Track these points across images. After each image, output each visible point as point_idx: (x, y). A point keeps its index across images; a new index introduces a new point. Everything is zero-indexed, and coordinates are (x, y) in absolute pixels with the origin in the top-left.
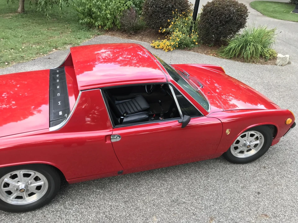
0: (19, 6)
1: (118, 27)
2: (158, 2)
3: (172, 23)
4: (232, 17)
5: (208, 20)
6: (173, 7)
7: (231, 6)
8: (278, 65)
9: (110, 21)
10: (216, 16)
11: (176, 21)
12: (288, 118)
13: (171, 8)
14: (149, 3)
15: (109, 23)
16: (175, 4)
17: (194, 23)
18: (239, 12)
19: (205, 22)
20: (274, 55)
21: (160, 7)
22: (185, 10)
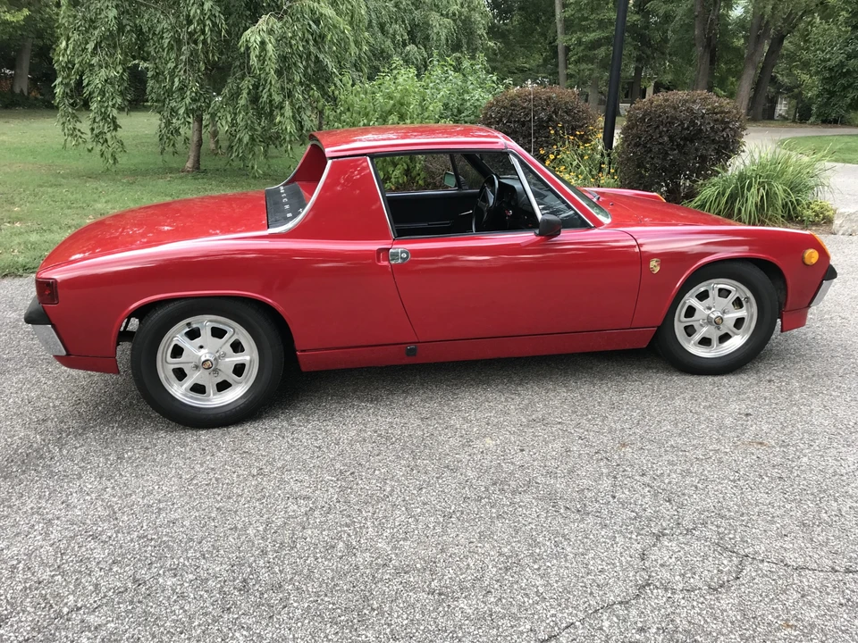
0: (189, 157)
1: (420, 182)
2: (514, 110)
3: (552, 157)
4: (701, 125)
5: (640, 138)
6: (550, 119)
7: (694, 102)
8: (841, 232)
9: (398, 166)
10: (658, 127)
11: (560, 151)
12: (808, 249)
13: (547, 122)
14: (491, 115)
15: (397, 172)
16: (555, 112)
17: (609, 155)
18: (716, 113)
19: (633, 143)
20: (827, 214)
21: (518, 121)
22: (582, 126)
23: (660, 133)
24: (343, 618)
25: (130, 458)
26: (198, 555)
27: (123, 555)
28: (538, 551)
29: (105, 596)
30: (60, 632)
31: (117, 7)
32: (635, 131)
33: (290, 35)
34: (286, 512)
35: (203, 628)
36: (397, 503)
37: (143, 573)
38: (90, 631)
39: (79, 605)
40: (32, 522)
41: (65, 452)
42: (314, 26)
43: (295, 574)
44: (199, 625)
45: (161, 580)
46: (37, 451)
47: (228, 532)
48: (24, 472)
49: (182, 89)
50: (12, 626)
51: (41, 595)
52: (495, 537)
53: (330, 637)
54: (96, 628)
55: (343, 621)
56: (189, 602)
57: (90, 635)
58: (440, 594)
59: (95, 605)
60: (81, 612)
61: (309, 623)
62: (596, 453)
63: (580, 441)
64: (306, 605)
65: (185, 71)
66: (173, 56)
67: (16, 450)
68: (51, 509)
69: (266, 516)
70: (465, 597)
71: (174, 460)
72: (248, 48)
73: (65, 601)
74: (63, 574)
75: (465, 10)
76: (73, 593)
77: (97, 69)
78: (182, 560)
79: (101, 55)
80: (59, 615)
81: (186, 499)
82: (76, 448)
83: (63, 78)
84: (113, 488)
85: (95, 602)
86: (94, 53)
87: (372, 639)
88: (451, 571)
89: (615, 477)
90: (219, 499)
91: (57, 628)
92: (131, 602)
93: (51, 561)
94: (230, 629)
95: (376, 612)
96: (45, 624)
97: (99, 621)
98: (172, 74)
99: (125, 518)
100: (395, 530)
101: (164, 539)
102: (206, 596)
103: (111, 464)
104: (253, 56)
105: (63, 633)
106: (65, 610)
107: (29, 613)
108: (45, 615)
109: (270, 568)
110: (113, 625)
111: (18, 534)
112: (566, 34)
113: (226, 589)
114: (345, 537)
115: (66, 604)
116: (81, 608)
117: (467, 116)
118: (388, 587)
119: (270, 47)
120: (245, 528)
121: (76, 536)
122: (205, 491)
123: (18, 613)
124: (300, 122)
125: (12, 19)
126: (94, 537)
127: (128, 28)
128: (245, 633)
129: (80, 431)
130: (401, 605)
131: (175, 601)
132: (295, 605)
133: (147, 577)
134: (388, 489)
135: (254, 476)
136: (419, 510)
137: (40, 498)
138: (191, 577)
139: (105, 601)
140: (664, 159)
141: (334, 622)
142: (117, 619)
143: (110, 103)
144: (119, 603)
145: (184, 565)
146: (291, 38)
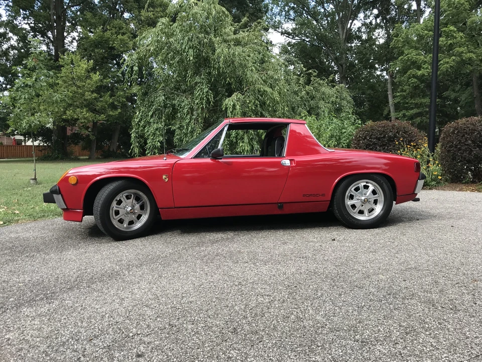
2: (373, 132)
5: (453, 143)
6: (395, 136)
13: (394, 138)
17: (432, 156)
22: (415, 140)
23: (466, 139)
24: (298, 349)
25: (165, 277)
26: (206, 316)
27: (163, 314)
28: (427, 326)
29: (153, 330)
30: (128, 344)
31: (164, 95)
32: (449, 139)
33: (248, 102)
34: (257, 301)
35: (211, 347)
36: (326, 300)
37: (174, 322)
38: (145, 344)
39: (139, 333)
40: (113, 299)
41: (131, 273)
42: (260, 97)
43: (266, 327)
44: (208, 346)
45: (185, 326)
46: (117, 272)
47: (223, 308)
48: (110, 280)
49: (192, 132)
50: (101, 339)
51: (118, 328)
52: (395, 318)
53: (291, 357)
54: (148, 343)
55: (299, 350)
56: (202, 336)
57: (145, 346)
58: (362, 342)
59: (148, 333)
60: (140, 336)
61: (277, 350)
62: (456, 284)
63: (443, 278)
64: (274, 342)
65: (194, 124)
66: (188, 117)
67: (106, 272)
68: (123, 295)
69: (245, 302)
70: (380, 345)
71: (190, 278)
72: (226, 108)
73: (131, 331)
74: (130, 320)
75: (338, 100)
76: (136, 328)
77: (152, 124)
78: (196, 318)
79: (156, 117)
80: (128, 336)
81: (198, 293)
82: (137, 272)
83: (136, 129)
84: (157, 287)
85: (148, 332)
86: (152, 116)
87: (319, 360)
88: (368, 332)
89: (474, 295)
90: (217, 294)
91: (126, 342)
92: (168, 334)
93: (124, 314)
94: (228, 349)
95: (320, 348)
96: (120, 340)
97: (149, 340)
98: (188, 125)
99: (164, 299)
100: (327, 312)
101: (186, 309)
102: (211, 334)
103: (155, 279)
104: (229, 112)
105: (130, 344)
106: (131, 334)
107: (111, 335)
108: (120, 336)
109: (249, 324)
110: (158, 342)
111: (106, 303)
112: (396, 112)
113: (224, 332)
114: (295, 313)
115: (132, 332)
116: (140, 334)
117: (345, 140)
118: (327, 337)
119: (238, 107)
120: (233, 306)
121: (137, 305)
122: (208, 290)
123: (105, 334)
124: (252, 146)
125: (113, 114)
126: (147, 306)
127: (169, 105)
128: (237, 351)
129: (139, 266)
130: (337, 345)
131: (193, 335)
132: (267, 341)
133: (177, 324)
134: (319, 294)
135: (236, 285)
136: (341, 304)
137: (118, 290)
138: (202, 325)
139: (153, 332)
140: (470, 154)
141: (292, 350)
142: (160, 340)
143: (157, 140)
144: (161, 333)
145: (198, 320)
146: (249, 103)
